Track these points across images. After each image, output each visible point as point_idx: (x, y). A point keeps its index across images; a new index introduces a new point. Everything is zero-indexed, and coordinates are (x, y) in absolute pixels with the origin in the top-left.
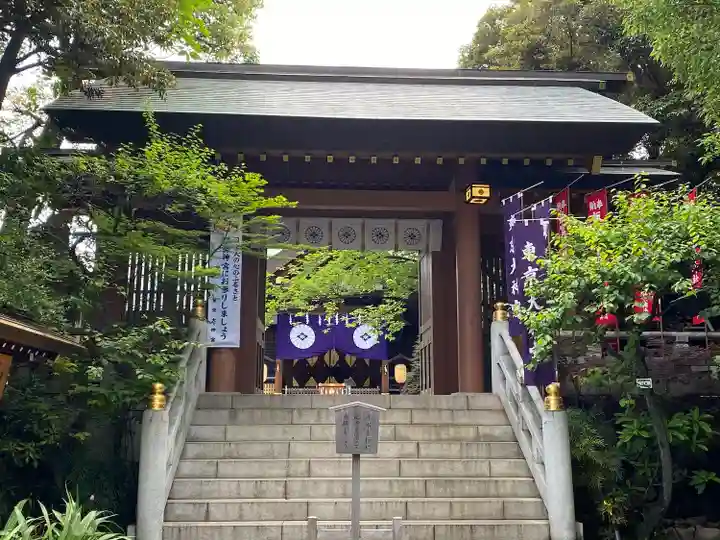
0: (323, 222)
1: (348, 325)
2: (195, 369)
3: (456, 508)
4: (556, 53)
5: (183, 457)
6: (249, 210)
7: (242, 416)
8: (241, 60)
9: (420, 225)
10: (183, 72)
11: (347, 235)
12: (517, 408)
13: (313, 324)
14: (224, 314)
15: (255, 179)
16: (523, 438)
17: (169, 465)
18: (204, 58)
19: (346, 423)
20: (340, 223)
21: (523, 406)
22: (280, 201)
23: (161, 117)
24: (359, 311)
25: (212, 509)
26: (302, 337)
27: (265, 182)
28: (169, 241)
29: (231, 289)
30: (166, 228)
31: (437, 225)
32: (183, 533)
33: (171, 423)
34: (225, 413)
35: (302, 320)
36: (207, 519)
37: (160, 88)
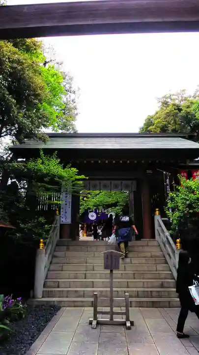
0: (97, 182)
1: (107, 213)
2: (56, 232)
3: (145, 284)
4: (170, 128)
5: (51, 263)
6: (73, 179)
7: (71, 248)
8: (72, 132)
9: (129, 182)
10: (52, 136)
11: (106, 186)
12: (165, 246)
13: (96, 212)
14: (66, 212)
15: (75, 170)
16: (167, 257)
17: (45, 267)
18: (60, 131)
19: (107, 258)
20: (103, 182)
21: (167, 245)
22: (83, 177)
23: (44, 150)
24: (110, 209)
25: (60, 283)
26: (92, 216)
27: (78, 171)
28: (48, 190)
29: (68, 204)
30: (47, 186)
31: (135, 182)
32: (50, 293)
33: (46, 253)
34: (65, 247)
35: (92, 211)
36: (58, 287)
37: (44, 141)
